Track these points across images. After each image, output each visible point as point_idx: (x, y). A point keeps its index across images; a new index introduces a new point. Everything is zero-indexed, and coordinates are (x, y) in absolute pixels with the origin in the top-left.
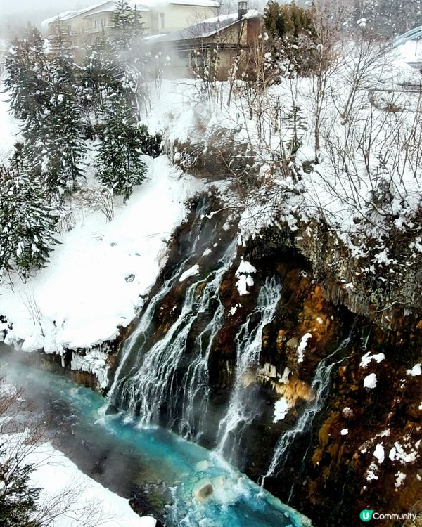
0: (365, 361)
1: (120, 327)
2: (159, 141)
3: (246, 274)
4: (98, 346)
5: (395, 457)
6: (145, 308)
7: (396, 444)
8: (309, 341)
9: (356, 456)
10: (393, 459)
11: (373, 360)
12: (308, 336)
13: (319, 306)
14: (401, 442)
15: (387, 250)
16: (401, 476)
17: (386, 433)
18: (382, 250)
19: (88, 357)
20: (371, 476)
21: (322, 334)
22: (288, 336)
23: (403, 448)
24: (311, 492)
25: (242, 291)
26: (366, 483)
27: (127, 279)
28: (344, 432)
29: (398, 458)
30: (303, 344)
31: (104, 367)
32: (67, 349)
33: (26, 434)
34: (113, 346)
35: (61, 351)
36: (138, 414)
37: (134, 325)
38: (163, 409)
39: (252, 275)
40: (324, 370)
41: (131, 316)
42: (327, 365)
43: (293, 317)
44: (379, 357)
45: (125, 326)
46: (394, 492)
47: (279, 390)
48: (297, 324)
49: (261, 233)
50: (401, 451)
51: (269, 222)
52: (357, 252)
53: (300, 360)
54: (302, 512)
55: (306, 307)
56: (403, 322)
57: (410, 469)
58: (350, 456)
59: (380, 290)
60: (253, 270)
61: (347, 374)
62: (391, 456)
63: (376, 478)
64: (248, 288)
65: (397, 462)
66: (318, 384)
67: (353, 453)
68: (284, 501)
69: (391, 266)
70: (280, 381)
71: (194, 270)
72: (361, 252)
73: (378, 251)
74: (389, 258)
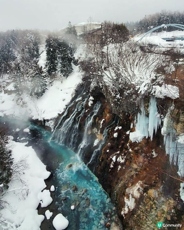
0: (116, 128)
1: (59, 114)
2: (78, 61)
3: (91, 100)
4: (52, 119)
5: (119, 160)
6: (66, 109)
7: (120, 156)
8: (104, 121)
9: (109, 159)
10: (118, 161)
11: (118, 128)
12: (104, 120)
13: (108, 111)
14: (122, 156)
15: (119, 94)
16: (120, 167)
17: (118, 152)
18: (118, 94)
19: (49, 122)
20: (112, 166)
21: (108, 119)
22: (99, 119)
23: (122, 158)
24: (99, 170)
25: (90, 105)
26: (110, 168)
27: (63, 100)
28: (108, 151)
29: (120, 161)
30: (102, 122)
31: (53, 126)
32: (44, 120)
33: (27, 143)
34: (57, 119)
35: (42, 120)
36: (59, 140)
37: (63, 113)
38: (66, 139)
39: (93, 100)
40: (106, 131)
41: (63, 111)
42: (107, 129)
43: (102, 114)
44: (120, 128)
45: (60, 114)
46: (117, 172)
47: (97, 136)
48: (102, 116)
49: (94, 88)
50: (121, 158)
51: (96, 85)
52: (113, 94)
53: (101, 127)
54: (96, 176)
55: (105, 111)
56: (126, 116)
57: (122, 165)
58: (107, 159)
59: (119, 106)
60: (93, 99)
61: (111, 132)
62: (118, 160)
63: (113, 167)
64: (91, 104)
65: (119, 162)
66: (104, 135)
67: (108, 158)
68: (92, 172)
69: (120, 99)
70: (98, 133)
71: (80, 98)
72: (114, 94)
73: (117, 94)
74: (120, 96)
